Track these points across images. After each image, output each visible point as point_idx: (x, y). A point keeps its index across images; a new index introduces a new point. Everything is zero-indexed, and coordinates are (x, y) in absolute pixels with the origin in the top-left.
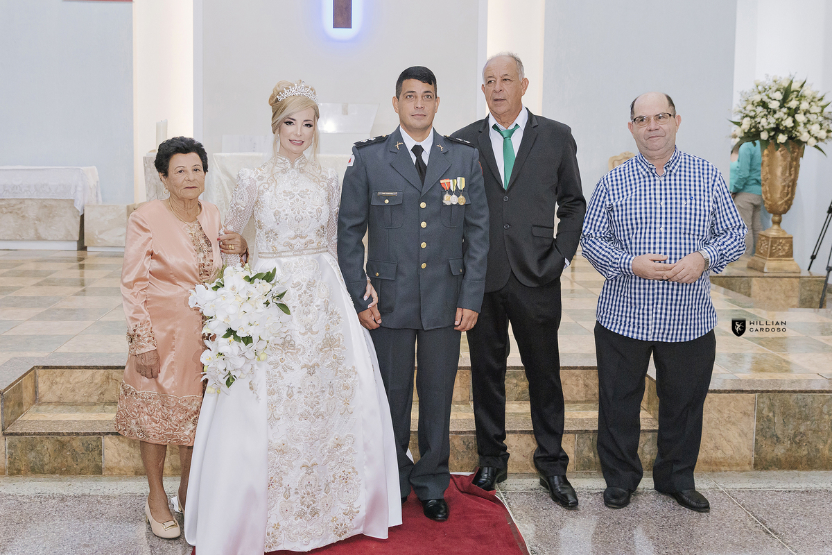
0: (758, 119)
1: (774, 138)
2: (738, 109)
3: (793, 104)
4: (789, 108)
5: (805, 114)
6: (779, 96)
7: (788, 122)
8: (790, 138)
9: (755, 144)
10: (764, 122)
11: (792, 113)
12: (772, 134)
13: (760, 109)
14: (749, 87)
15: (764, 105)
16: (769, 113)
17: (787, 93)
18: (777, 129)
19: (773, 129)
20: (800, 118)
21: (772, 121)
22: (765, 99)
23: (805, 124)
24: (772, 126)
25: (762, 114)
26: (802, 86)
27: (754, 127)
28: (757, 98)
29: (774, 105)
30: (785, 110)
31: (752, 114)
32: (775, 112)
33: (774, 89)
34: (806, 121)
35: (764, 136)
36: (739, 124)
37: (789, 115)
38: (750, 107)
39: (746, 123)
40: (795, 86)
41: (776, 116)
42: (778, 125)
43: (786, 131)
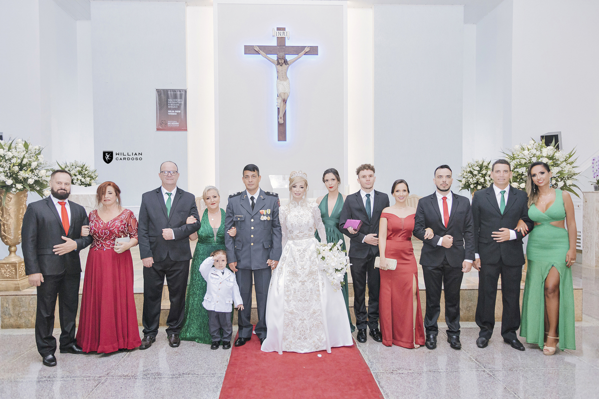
0: (469, 179)
1: (476, 187)
2: (460, 175)
3: (484, 172)
4: (482, 174)
5: (489, 176)
6: (478, 168)
7: (482, 180)
8: (483, 187)
9: (468, 190)
10: (471, 180)
11: (484, 176)
12: (475, 185)
13: (470, 174)
14: (465, 164)
15: (471, 172)
16: (474, 176)
17: (481, 167)
18: (477, 183)
19: (475, 183)
20: (487, 178)
21: (475, 180)
22: (472, 170)
23: (489, 181)
24: (475, 182)
25: (470, 177)
26: (489, 164)
27: (468, 182)
28: (468, 170)
29: (476, 173)
30: (480, 175)
31: (466, 177)
32: (476, 176)
33: (476, 165)
34: (490, 179)
35: (472, 186)
36: (460, 181)
37: (482, 177)
38: (465, 174)
39: (464, 181)
40: (485, 164)
41: (477, 177)
42: (477, 182)
43: (481, 184)
